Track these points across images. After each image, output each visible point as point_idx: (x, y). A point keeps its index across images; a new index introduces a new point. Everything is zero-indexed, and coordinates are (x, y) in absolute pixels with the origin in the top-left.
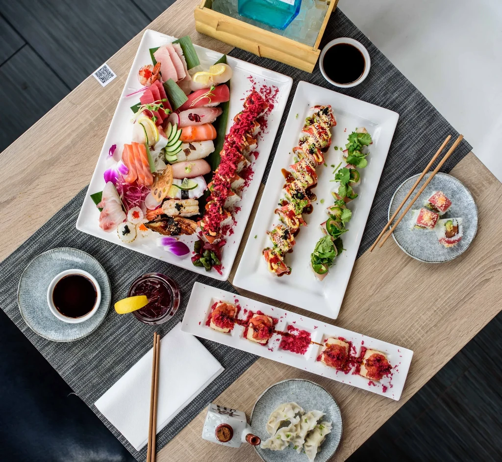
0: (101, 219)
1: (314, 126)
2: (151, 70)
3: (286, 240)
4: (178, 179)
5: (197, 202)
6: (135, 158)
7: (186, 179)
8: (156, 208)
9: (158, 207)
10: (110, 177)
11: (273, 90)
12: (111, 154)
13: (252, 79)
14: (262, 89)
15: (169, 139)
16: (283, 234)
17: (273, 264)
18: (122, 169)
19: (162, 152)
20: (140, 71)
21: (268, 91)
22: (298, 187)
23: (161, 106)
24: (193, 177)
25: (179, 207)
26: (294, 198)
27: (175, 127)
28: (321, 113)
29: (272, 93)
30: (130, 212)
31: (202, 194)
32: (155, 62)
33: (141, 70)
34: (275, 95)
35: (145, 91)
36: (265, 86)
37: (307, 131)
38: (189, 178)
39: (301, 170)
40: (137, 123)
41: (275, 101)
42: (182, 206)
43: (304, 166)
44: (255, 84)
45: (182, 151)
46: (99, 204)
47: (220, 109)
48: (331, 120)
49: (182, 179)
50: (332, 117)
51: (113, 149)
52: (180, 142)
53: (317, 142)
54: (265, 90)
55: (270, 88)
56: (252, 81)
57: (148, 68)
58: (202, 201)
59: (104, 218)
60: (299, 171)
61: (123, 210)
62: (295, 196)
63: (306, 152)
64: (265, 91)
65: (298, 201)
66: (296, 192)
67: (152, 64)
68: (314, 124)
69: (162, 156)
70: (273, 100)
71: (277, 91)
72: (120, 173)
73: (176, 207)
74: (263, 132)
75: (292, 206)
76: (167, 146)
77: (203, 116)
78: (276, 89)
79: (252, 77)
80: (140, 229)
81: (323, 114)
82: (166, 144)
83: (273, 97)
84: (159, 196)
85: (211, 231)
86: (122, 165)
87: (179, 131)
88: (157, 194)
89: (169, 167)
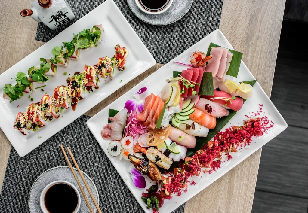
0: (105, 128)
1: (33, 121)
2: (203, 57)
3: (103, 63)
4: (170, 139)
5: (172, 162)
6: (153, 108)
7: (176, 143)
8: (143, 148)
9: (145, 147)
10: (129, 106)
11: (270, 123)
12: (140, 93)
13: (261, 107)
14: (263, 118)
15: (183, 110)
16: (103, 68)
17: (123, 55)
18: (140, 107)
19: (172, 114)
20: (195, 53)
21: (266, 122)
22: (72, 90)
23: (193, 87)
24: (180, 145)
25: (157, 158)
26: (79, 84)
27: (192, 105)
28: (22, 126)
29: (268, 125)
30: (126, 138)
31: (178, 160)
32: (209, 54)
33: (197, 52)
34: (269, 128)
35: (189, 67)
36: (266, 117)
37: (40, 121)
38: (177, 143)
39: (62, 99)
40: (170, 84)
41: (266, 132)
42: (160, 159)
43: (58, 100)
44: (261, 111)
45: (186, 124)
46: (111, 118)
47: (228, 112)
48: (20, 117)
49: (173, 142)
50: (17, 118)
51: (143, 90)
52: (188, 117)
53: (39, 109)
54: (264, 119)
55: (269, 121)
56: (261, 109)
57: (201, 55)
58: (175, 165)
59: (107, 129)
60: (63, 99)
61: (123, 133)
62: (78, 86)
63: (50, 108)
64: (264, 121)
65: (78, 82)
66: (75, 88)
67: (206, 54)
68: (32, 122)
69: (170, 118)
70: (265, 130)
71: (272, 126)
72: (137, 109)
73: (156, 157)
74: (244, 146)
75: (85, 81)
76: (178, 114)
77: (214, 111)
78: (272, 124)
79: (262, 106)
80: (124, 154)
81: (22, 124)
82: (179, 112)
83: (266, 128)
84: (151, 142)
85: (168, 190)
86: (142, 105)
87: (192, 110)
88: (151, 139)
89: (170, 127)
